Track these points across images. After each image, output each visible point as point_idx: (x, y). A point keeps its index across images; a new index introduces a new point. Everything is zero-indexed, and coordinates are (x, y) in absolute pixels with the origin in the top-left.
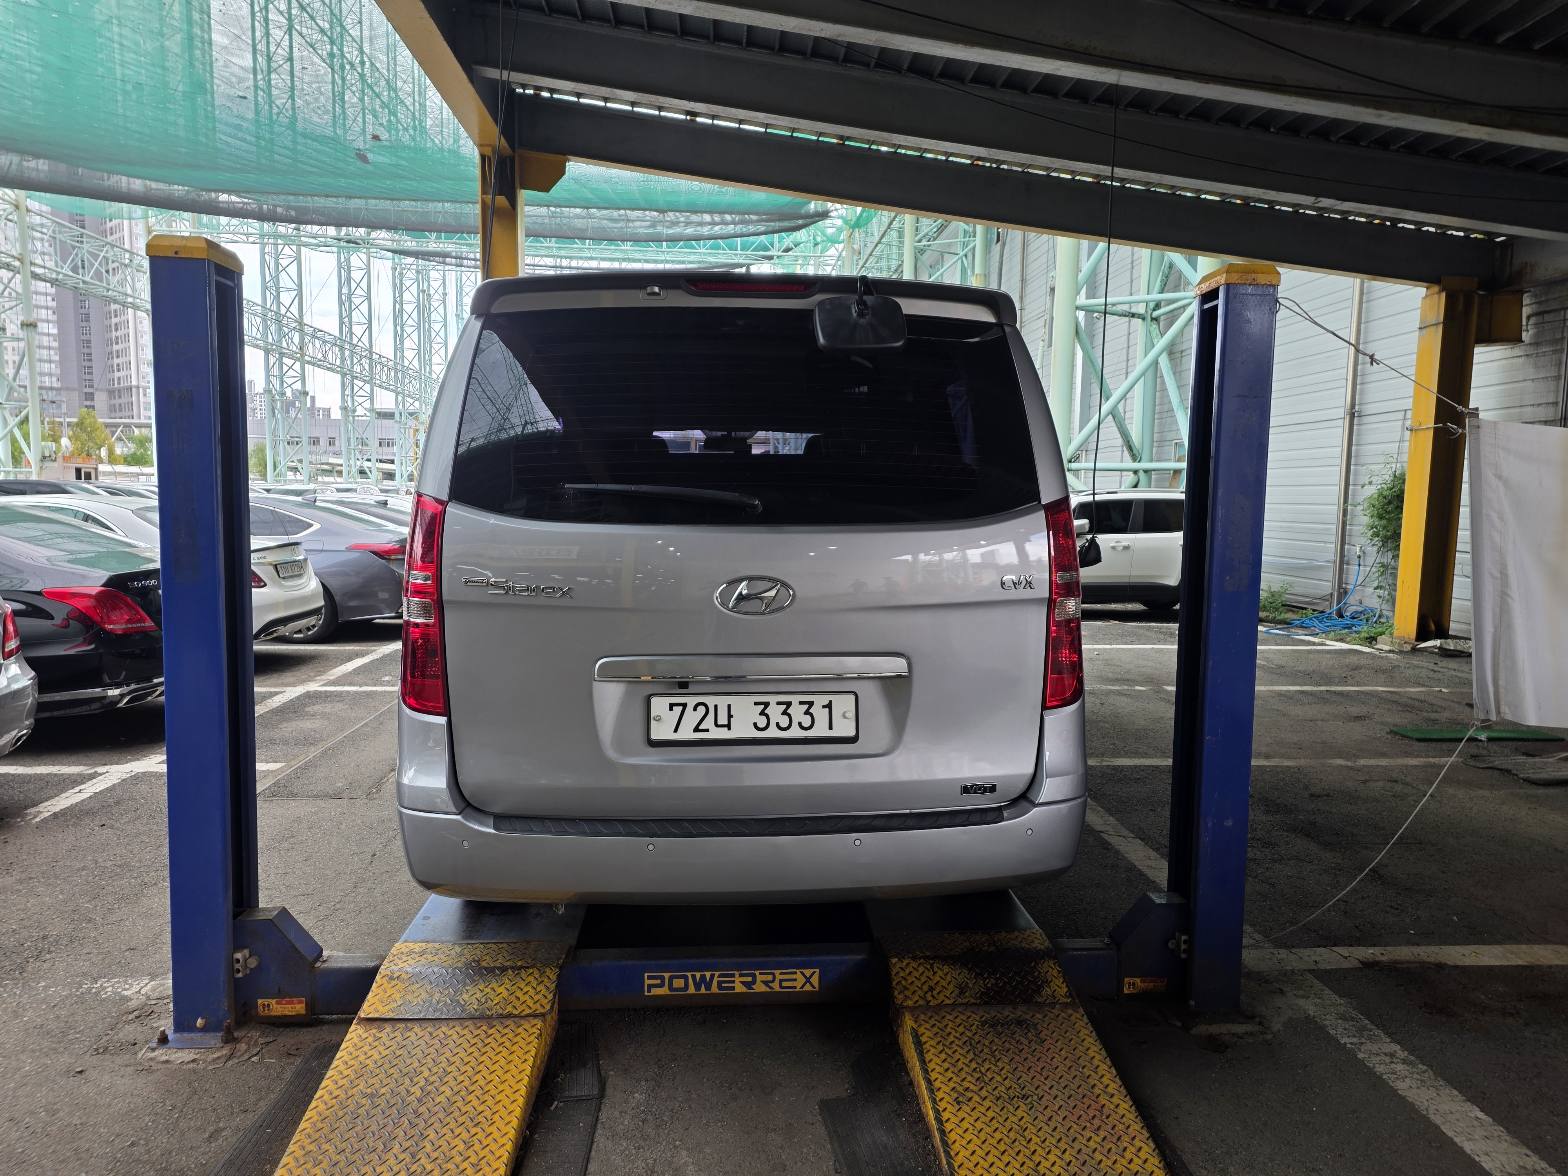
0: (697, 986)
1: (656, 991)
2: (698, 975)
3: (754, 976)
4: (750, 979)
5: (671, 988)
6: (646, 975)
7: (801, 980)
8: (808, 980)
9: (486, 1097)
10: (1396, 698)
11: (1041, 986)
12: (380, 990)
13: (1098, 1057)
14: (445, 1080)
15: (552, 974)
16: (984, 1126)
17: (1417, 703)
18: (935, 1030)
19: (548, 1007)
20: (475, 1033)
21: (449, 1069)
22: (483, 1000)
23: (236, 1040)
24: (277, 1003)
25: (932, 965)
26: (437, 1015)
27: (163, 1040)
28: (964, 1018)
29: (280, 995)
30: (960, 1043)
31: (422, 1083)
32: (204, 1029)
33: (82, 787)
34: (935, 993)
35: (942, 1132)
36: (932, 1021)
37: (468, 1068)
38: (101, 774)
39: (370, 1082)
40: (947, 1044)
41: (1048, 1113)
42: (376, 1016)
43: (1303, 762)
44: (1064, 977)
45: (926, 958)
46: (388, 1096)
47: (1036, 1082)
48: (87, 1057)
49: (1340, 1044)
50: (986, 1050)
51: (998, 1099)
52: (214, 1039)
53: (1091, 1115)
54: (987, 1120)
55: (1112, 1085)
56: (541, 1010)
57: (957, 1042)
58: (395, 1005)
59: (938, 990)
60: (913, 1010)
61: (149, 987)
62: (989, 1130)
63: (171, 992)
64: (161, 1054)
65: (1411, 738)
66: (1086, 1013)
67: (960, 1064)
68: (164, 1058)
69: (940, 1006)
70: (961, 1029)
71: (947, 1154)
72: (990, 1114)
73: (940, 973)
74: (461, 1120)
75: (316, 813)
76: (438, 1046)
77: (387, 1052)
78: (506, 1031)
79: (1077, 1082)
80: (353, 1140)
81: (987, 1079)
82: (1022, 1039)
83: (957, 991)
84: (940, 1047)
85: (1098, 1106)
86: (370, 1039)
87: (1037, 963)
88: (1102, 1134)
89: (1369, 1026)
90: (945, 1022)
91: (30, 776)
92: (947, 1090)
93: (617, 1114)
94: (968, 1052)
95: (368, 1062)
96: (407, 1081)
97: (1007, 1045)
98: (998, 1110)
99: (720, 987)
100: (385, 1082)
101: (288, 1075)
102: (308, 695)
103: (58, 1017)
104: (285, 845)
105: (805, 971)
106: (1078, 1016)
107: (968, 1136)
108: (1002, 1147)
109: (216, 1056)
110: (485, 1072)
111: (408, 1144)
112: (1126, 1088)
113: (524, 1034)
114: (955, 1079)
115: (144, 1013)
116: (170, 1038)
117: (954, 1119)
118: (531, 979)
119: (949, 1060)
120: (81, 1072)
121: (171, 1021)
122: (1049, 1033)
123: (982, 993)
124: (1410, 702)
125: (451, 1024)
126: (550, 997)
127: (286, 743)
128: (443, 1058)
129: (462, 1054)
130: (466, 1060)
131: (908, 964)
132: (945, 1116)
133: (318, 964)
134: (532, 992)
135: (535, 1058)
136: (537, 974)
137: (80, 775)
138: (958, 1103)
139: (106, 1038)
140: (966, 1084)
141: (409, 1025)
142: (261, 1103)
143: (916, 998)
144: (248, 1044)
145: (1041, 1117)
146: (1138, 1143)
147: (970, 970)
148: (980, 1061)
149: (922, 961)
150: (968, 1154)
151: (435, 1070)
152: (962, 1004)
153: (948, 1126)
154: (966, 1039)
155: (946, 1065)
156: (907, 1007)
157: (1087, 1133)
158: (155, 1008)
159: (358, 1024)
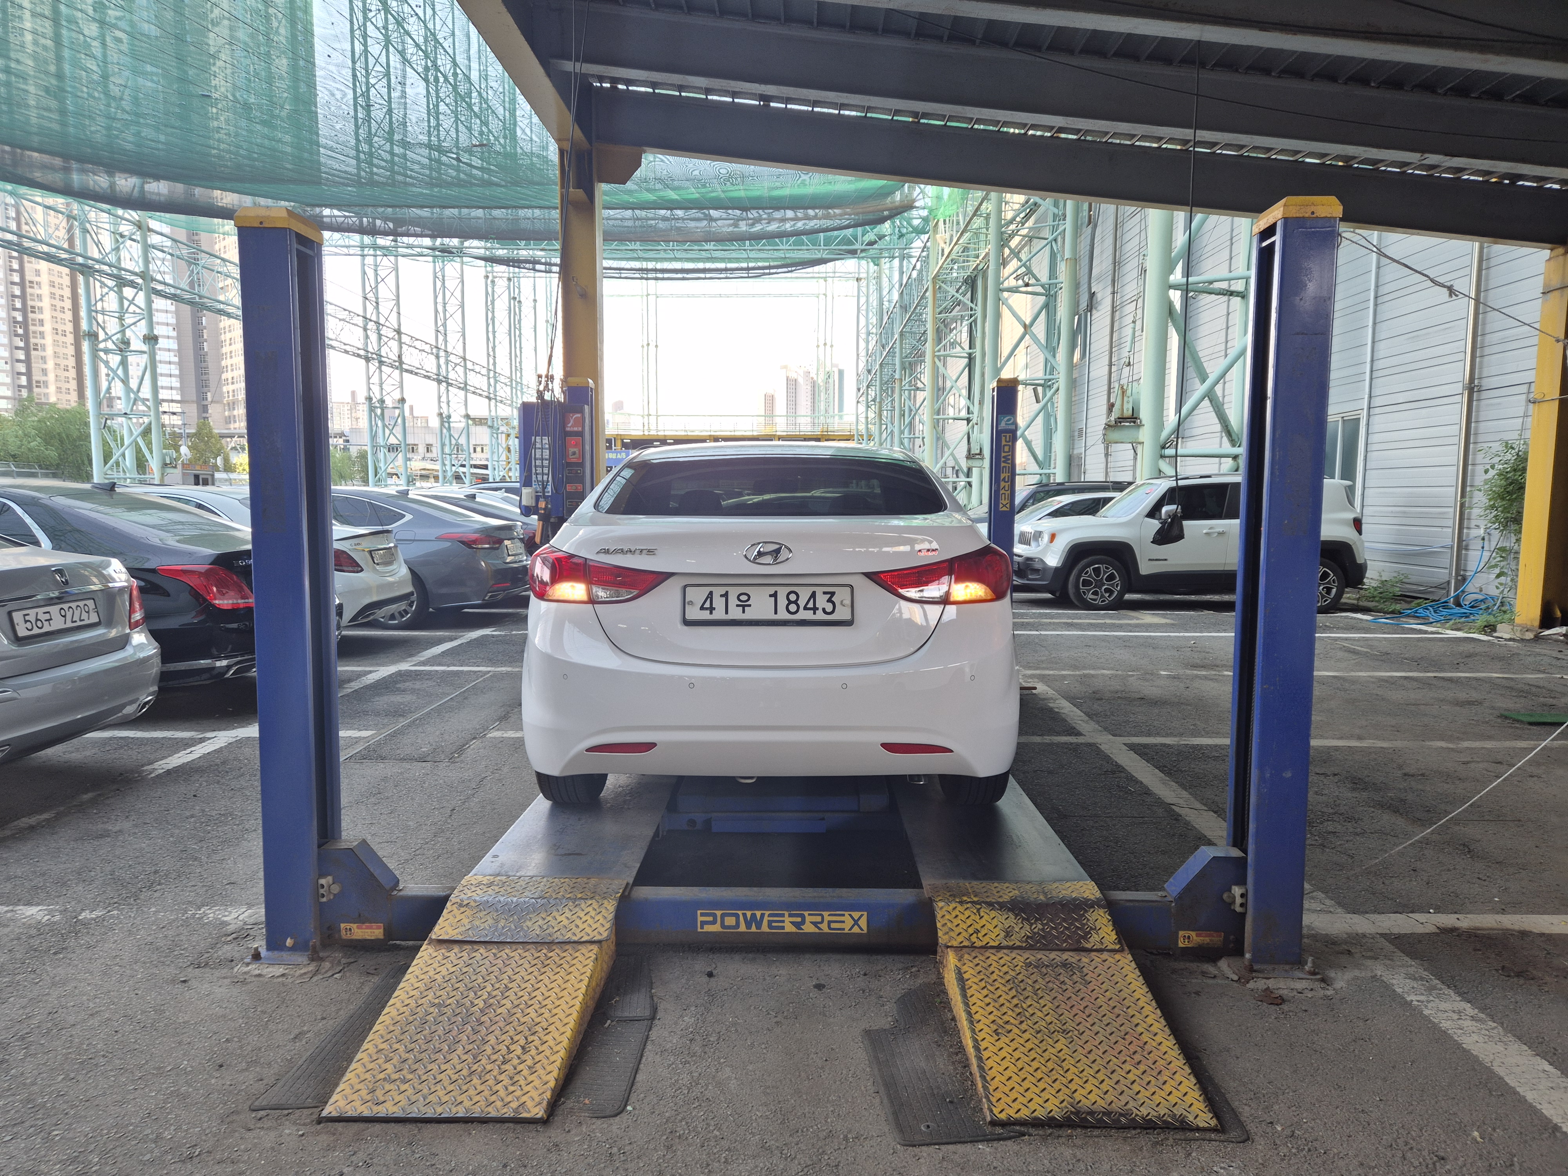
0: (748, 926)
1: (708, 928)
2: (749, 914)
3: (803, 917)
4: (799, 919)
5: (723, 925)
6: (699, 912)
7: (849, 922)
8: (856, 922)
9: (543, 1010)
10: (1512, 684)
11: (1089, 933)
12: (450, 916)
13: (1143, 999)
14: (507, 994)
15: (610, 907)
16: (1022, 1056)
17: (1534, 689)
18: (979, 968)
19: (605, 934)
20: (536, 955)
21: (510, 986)
22: (545, 927)
23: (322, 959)
24: (358, 928)
25: (978, 910)
26: (501, 939)
27: (257, 956)
28: (1009, 959)
29: (360, 919)
30: (1003, 981)
31: (485, 996)
32: (293, 949)
33: (193, 749)
34: (980, 935)
35: (980, 1059)
36: (976, 961)
37: (528, 985)
38: (209, 739)
39: (438, 994)
40: (990, 981)
41: (1088, 1047)
42: (446, 937)
43: (1398, 744)
44: (1114, 925)
45: (973, 902)
46: (454, 1006)
47: (1078, 1019)
48: (190, 970)
49: (1406, 1002)
50: (1029, 988)
51: (1038, 1032)
52: (301, 958)
53: (1132, 1051)
54: (1025, 1050)
55: (1156, 1025)
56: (597, 938)
57: (1000, 980)
58: (464, 929)
59: (983, 932)
60: (959, 949)
61: (246, 914)
62: (1026, 1059)
63: (263, 919)
64: (254, 968)
65: (1522, 722)
66: (1134, 960)
67: (1001, 1000)
68: (257, 972)
69: (986, 947)
70: (1005, 969)
71: (983, 1078)
72: (1029, 1045)
73: (986, 917)
74: (520, 1029)
75: (402, 773)
76: (501, 965)
77: (454, 969)
78: (564, 954)
79: (1120, 1020)
80: (420, 1041)
81: (1027, 1014)
82: (1067, 980)
83: (1003, 934)
84: (983, 984)
85: (1141, 1044)
86: (440, 958)
87: (1086, 911)
88: (1142, 1067)
89: (1439, 986)
90: (989, 962)
91: (147, 739)
92: (988, 1022)
93: (666, 1034)
94: (1011, 989)
95: (436, 976)
96: (472, 994)
97: (1050, 985)
98: (1037, 1042)
99: (770, 927)
100: (451, 994)
101: (367, 989)
102: (399, 673)
103: (166, 936)
104: (373, 800)
105: (853, 914)
106: (1127, 961)
107: (1005, 1064)
108: (1039, 1075)
109: (302, 971)
110: (543, 989)
111: (471, 1047)
112: (1171, 1028)
113: (581, 958)
114: (996, 1012)
115: (242, 935)
116: (262, 955)
117: (991, 1048)
118: (590, 909)
119: (991, 995)
120: (184, 981)
121: (264, 943)
122: (1095, 976)
123: (1028, 937)
124: (1527, 688)
125: (514, 947)
126: (608, 925)
127: (377, 714)
128: (505, 976)
129: (523, 973)
130: (526, 978)
131: (954, 909)
132: (983, 1045)
133: (395, 893)
134: (590, 921)
135: (591, 978)
136: (595, 905)
137: (191, 739)
138: (997, 1034)
139: (206, 955)
140: (1006, 1018)
141: (476, 947)
142: (342, 1012)
143: (960, 939)
144: (332, 963)
145: (1080, 1049)
146: (1178, 1077)
147: (1016, 915)
148: (1022, 998)
149: (969, 905)
150: (1003, 1079)
151: (497, 986)
152: (1008, 947)
153: (985, 1054)
154: (1008, 977)
155: (987, 1000)
156: (951, 947)
157: (1127, 1067)
158: (251, 932)
159: (429, 944)
